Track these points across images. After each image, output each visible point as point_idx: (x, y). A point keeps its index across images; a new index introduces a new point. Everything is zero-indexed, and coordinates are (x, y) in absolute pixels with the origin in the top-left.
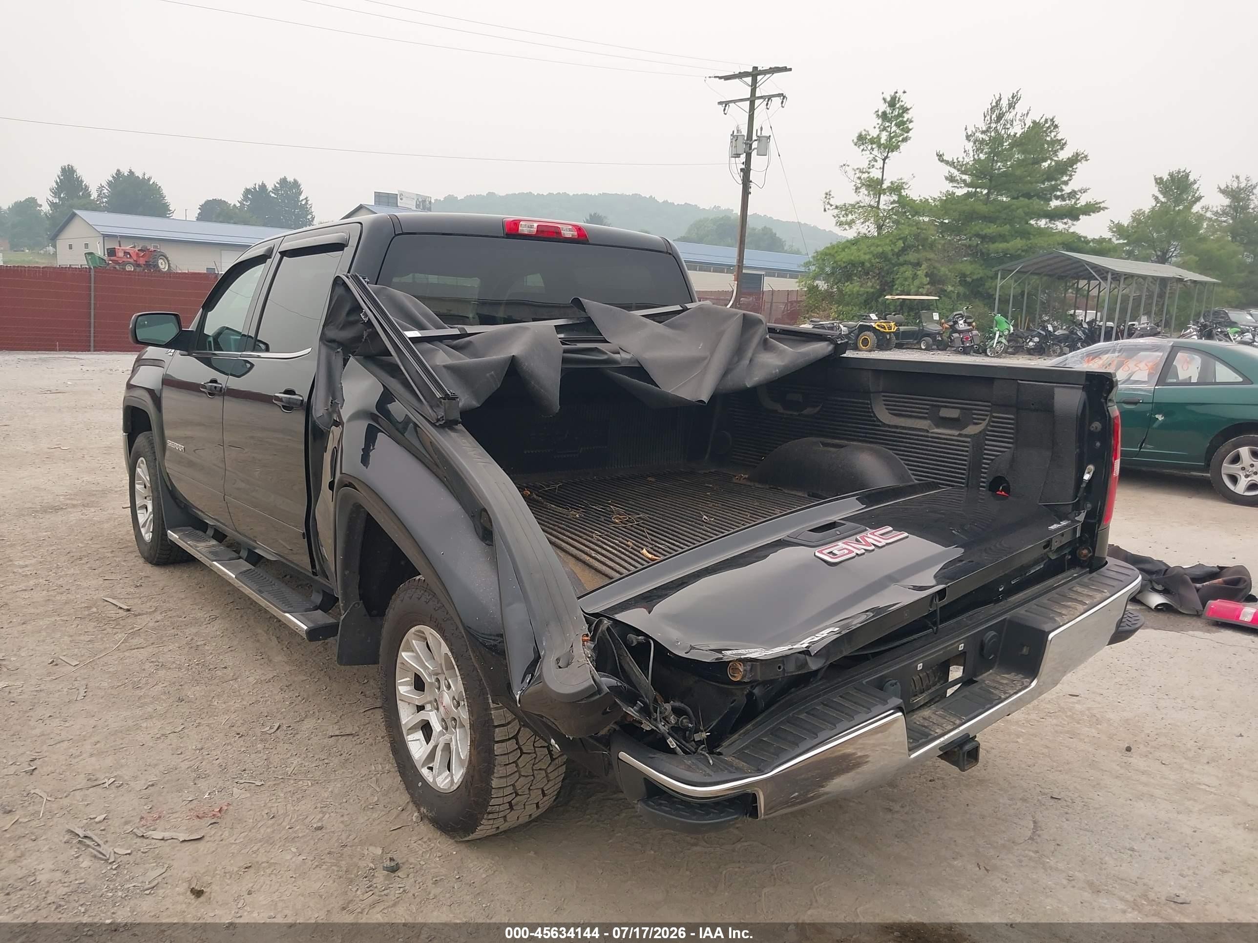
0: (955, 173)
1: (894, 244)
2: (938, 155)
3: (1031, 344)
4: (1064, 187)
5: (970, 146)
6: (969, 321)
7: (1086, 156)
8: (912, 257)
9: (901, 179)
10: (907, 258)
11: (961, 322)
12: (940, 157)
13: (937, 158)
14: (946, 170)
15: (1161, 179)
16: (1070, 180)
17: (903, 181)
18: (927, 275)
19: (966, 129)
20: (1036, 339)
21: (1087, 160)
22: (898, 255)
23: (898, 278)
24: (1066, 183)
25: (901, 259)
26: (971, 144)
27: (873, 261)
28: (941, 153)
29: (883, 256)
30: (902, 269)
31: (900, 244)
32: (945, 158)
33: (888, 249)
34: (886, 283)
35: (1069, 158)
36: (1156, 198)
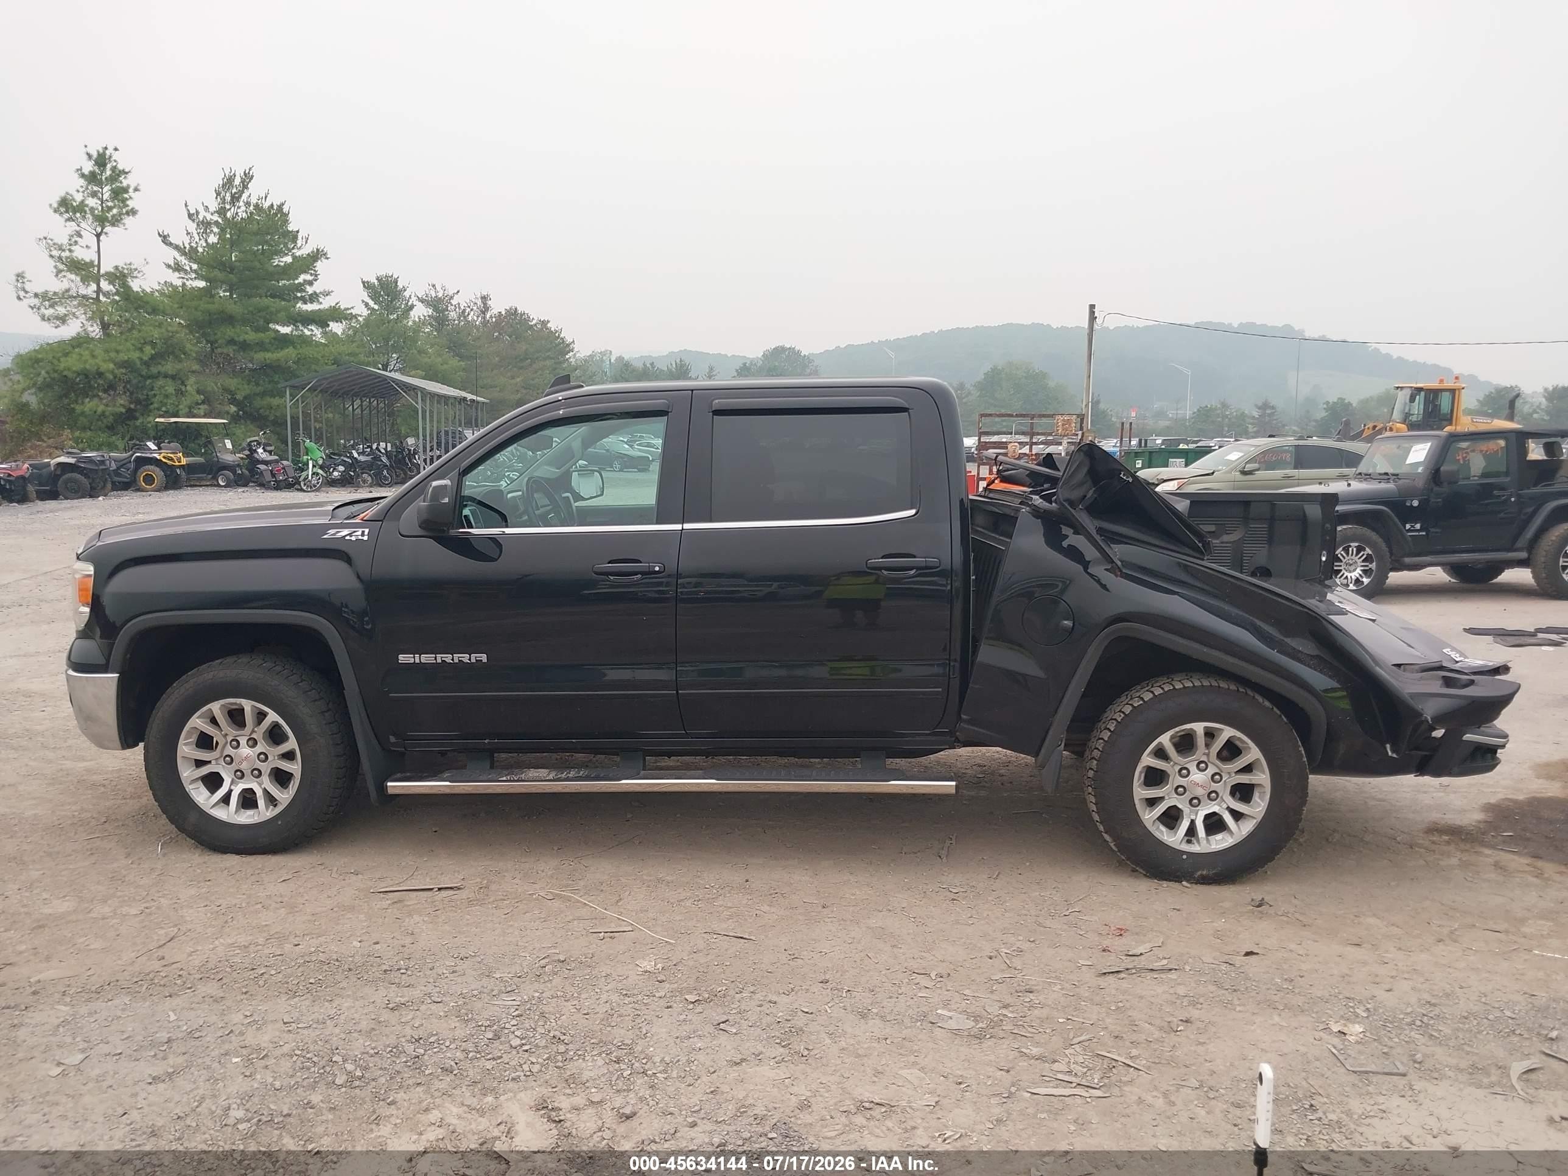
0: (183, 260)
1: (141, 350)
2: (160, 235)
3: (336, 474)
4: (308, 287)
5: (192, 227)
6: (269, 448)
7: (325, 254)
8: (169, 367)
9: (130, 264)
10: (162, 369)
11: (260, 450)
12: (165, 239)
13: (160, 239)
14: (171, 255)
15: (368, 282)
16: (316, 280)
17: (133, 267)
18: (198, 392)
19: (186, 205)
20: (341, 468)
21: (327, 258)
22: (147, 364)
23: (155, 395)
24: (311, 283)
25: (154, 370)
26: (195, 225)
27: (116, 371)
28: (166, 234)
29: (127, 365)
30: (160, 382)
31: (149, 350)
32: (172, 239)
33: (135, 355)
34: (138, 402)
35: (309, 254)
36: (367, 305)
